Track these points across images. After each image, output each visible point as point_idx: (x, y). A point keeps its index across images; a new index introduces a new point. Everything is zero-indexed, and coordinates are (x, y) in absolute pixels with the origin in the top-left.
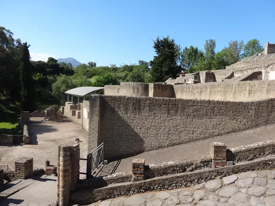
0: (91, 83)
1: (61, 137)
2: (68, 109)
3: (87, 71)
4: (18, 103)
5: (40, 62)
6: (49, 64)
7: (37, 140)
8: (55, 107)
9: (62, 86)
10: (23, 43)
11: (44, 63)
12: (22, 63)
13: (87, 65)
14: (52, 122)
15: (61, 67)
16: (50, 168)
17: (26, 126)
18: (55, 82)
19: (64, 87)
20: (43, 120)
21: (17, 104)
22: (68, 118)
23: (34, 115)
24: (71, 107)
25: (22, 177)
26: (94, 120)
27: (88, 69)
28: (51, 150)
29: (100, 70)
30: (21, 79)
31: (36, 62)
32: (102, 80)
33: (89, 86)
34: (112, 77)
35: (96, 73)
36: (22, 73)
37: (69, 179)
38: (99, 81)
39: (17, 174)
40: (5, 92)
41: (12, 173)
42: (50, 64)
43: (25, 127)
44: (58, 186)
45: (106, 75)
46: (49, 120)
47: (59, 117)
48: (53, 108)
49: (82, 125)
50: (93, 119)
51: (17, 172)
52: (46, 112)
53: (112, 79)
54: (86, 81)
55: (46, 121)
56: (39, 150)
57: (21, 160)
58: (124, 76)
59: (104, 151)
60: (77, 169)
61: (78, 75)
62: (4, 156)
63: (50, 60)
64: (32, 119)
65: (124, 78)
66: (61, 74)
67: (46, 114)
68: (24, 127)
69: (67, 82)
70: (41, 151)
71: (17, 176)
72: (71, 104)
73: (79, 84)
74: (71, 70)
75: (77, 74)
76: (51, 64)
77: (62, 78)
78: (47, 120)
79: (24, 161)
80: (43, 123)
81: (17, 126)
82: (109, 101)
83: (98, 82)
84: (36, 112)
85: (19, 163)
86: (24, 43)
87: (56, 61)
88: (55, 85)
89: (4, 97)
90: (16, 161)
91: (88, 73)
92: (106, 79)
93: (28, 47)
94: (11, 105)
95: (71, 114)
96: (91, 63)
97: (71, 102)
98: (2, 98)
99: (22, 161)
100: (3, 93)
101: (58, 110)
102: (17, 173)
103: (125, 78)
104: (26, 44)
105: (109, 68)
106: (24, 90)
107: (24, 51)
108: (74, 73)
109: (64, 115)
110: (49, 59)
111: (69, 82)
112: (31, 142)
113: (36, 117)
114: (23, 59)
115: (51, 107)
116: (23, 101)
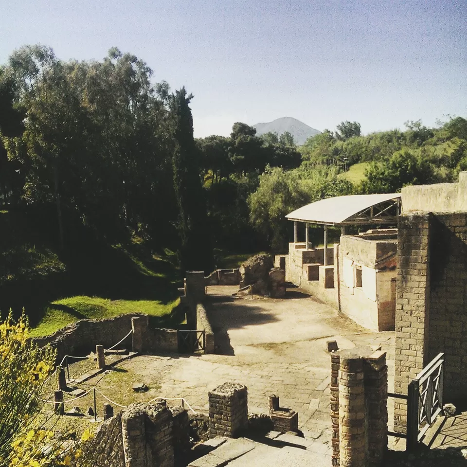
0: (351, 185)
1: (286, 339)
2: (296, 263)
3: (336, 152)
4: (169, 253)
5: (213, 138)
6: (235, 143)
7: (232, 344)
8: (265, 259)
9: (273, 201)
10: (177, 92)
11: (224, 141)
12: (178, 147)
13: (334, 135)
14: (258, 297)
15: (265, 147)
16: (281, 415)
17: (202, 309)
18: (256, 190)
19: (278, 204)
20: (236, 294)
21: (167, 253)
22: (297, 287)
23: (213, 282)
24: (306, 258)
25: (226, 430)
26: (412, 288)
27: (339, 144)
28: (266, 369)
29: (373, 144)
30: (176, 188)
31: (203, 140)
32: (383, 174)
33: (347, 194)
34: (414, 160)
35: (363, 156)
36: (178, 172)
37: (364, 446)
38: (375, 177)
39: (214, 423)
40: (140, 225)
41: (201, 420)
42: (237, 141)
43: (201, 312)
44: (333, 461)
45: (395, 156)
46: (251, 293)
47: (275, 284)
48: (261, 259)
49: (340, 305)
50: (409, 284)
51: (214, 418)
52: (242, 271)
53: (414, 167)
54: (335, 180)
55: (244, 295)
56: (240, 368)
57: (222, 391)
58: (452, 154)
59: (444, 377)
60: (383, 420)
61: (310, 164)
62: (164, 381)
63: (237, 130)
64: (212, 290)
65: (452, 161)
66: (268, 167)
67: (243, 277)
68: (198, 310)
69: (286, 186)
70: (246, 372)
71: (214, 429)
72: (304, 247)
73: (317, 192)
74: (293, 152)
75: (308, 162)
76: (241, 143)
77: (272, 176)
78: (246, 292)
79: (229, 392)
80: (237, 299)
81: (174, 309)
82: (457, 230)
83: (371, 181)
84: (217, 272)
85: (217, 395)
86: (179, 90)
87: (252, 131)
88: (256, 198)
89: (139, 239)
90: (211, 391)
91: (337, 157)
92: (397, 168)
93: (188, 101)
94: (154, 257)
95: (306, 276)
96: (345, 127)
97: (306, 243)
98: (136, 240)
99: (224, 391)
100: (136, 228)
101: (273, 267)
102: (214, 420)
103: (457, 161)
104: (183, 92)
105: (402, 134)
106: (186, 218)
107: (178, 114)
108: (302, 161)
109: (287, 279)
110: (234, 128)
111: (291, 188)
112: (219, 347)
113: (218, 284)
114: (177, 135)
115: (254, 258)
116: (183, 244)
